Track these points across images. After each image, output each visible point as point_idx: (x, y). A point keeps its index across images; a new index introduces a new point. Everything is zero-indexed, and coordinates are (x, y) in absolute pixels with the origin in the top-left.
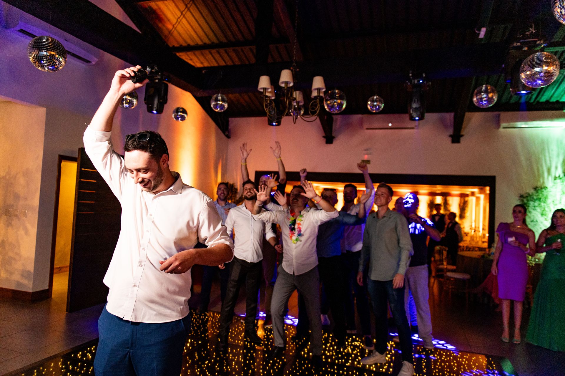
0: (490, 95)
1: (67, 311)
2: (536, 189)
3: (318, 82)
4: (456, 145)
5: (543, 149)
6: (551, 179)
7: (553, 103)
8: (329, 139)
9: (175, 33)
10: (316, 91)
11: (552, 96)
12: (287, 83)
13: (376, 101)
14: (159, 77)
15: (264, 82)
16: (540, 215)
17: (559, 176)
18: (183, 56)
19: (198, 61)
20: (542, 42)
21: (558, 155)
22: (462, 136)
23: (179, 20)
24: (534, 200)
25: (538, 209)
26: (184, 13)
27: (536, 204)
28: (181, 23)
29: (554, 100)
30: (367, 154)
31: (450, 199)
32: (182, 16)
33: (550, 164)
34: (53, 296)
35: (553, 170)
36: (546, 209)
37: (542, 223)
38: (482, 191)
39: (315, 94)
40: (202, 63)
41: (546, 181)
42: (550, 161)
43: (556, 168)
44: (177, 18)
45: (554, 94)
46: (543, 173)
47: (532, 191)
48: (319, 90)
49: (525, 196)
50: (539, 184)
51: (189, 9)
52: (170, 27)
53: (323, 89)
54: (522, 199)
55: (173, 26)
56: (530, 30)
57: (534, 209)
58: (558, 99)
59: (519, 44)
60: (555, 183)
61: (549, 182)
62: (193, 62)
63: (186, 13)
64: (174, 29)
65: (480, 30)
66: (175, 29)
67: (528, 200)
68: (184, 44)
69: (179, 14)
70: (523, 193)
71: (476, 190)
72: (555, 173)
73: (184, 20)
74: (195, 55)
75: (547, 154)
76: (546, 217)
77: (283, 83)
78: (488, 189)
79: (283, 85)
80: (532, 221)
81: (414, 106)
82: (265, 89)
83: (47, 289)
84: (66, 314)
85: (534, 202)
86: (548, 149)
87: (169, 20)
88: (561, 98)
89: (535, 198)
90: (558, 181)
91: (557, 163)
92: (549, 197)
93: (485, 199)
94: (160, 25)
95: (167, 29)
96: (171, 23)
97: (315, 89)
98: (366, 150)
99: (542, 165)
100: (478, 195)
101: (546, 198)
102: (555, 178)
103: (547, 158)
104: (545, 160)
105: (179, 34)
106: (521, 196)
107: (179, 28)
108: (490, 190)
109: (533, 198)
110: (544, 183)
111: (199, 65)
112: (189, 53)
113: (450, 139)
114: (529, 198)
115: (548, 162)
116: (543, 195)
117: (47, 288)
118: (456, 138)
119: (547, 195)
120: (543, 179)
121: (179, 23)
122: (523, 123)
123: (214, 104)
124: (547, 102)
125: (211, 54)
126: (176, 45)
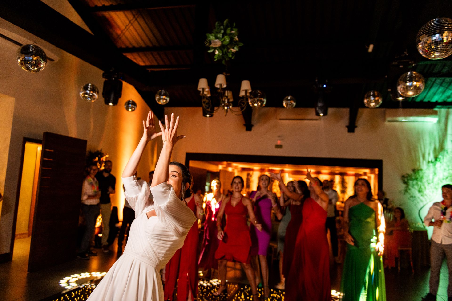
0: (377, 99)
1: (28, 271)
2: (414, 170)
3: (246, 85)
4: (351, 134)
5: (419, 140)
6: (425, 163)
7: (425, 103)
8: (249, 127)
9: (123, 38)
10: (244, 92)
11: (425, 98)
12: (221, 85)
13: (290, 100)
14: (116, 76)
15: (203, 84)
16: (417, 192)
17: (432, 161)
18: (129, 56)
19: (140, 60)
20: (413, 62)
21: (430, 144)
22: (356, 127)
23: (127, 27)
24: (412, 180)
25: (416, 187)
26: (132, 22)
27: (415, 182)
28: (129, 30)
29: (426, 100)
30: (280, 140)
31: (347, 178)
32: (130, 25)
33: (425, 150)
34: (13, 259)
35: (427, 155)
36: (422, 187)
37: (419, 198)
38: (372, 172)
39: (242, 94)
40: (144, 62)
41: (421, 164)
42: (424, 148)
43: (429, 154)
44: (126, 25)
45: (426, 96)
46: (419, 158)
47: (411, 172)
48: (246, 91)
49: (406, 176)
50: (416, 167)
51: (136, 19)
52: (119, 32)
53: (249, 90)
54: (403, 178)
55: (122, 31)
56: (404, 53)
57: (413, 187)
58: (429, 100)
59: (396, 63)
60: (428, 166)
61: (424, 166)
62: (137, 61)
63: (133, 22)
64: (122, 34)
65: (369, 46)
66: (124, 34)
67: (408, 180)
68: (130, 46)
69: (127, 22)
70: (404, 174)
71: (367, 171)
72: (428, 159)
73: (131, 28)
74: (139, 55)
75: (422, 143)
76: (422, 193)
77: (218, 85)
78: (377, 170)
79: (218, 87)
80: (412, 197)
81: (320, 105)
82: (203, 89)
83: (9, 253)
84: (28, 274)
85: (413, 181)
86: (423, 139)
87: (119, 27)
88: (431, 99)
89: (413, 177)
90: (431, 164)
91: (429, 150)
92: (424, 177)
93: (375, 178)
94: (111, 30)
95: (117, 34)
96: (120, 29)
97: (243, 90)
98: (279, 136)
99: (418, 152)
100: (369, 175)
101: (422, 178)
102: (429, 162)
103: (422, 147)
104: (421, 148)
105: (127, 38)
106: (403, 176)
107: (127, 34)
108: (379, 171)
109: (412, 178)
110: (420, 166)
111: (141, 64)
112: (133, 54)
113: (346, 129)
114: (409, 178)
115: (423, 149)
116: (419, 176)
117: (8, 251)
118: (351, 128)
119: (422, 176)
120: (419, 162)
121: (127, 30)
122: (403, 118)
123: (158, 98)
124: (422, 102)
125: (152, 55)
126: (123, 47)
